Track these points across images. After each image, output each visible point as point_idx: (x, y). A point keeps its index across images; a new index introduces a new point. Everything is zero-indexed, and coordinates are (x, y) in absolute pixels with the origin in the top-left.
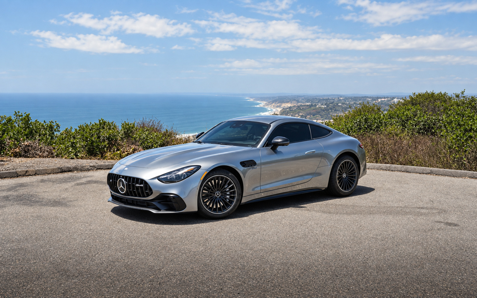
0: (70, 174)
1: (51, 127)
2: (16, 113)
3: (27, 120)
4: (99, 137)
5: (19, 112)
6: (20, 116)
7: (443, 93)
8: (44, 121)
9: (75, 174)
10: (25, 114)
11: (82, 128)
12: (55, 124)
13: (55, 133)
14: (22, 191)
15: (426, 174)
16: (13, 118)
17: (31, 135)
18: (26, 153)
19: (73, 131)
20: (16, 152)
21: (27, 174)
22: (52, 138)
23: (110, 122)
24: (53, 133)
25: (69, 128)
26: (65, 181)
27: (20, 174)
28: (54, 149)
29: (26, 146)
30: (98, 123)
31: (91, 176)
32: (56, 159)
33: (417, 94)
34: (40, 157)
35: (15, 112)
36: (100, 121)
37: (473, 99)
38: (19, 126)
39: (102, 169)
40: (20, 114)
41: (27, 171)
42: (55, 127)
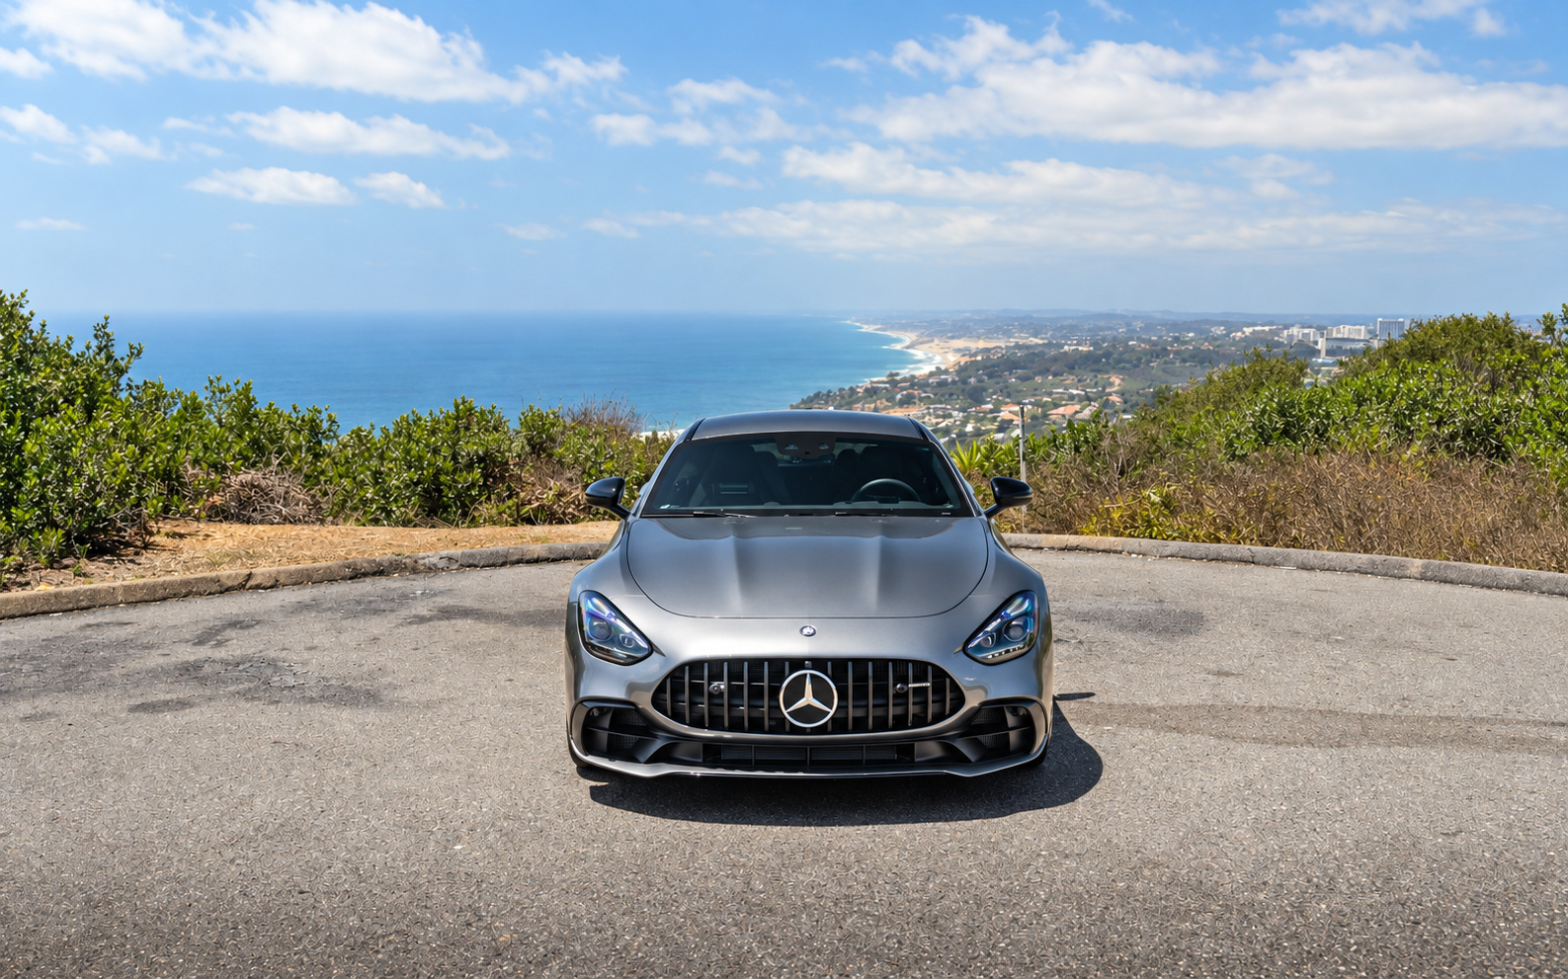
0: (382, 583)
1: (314, 429)
2: (211, 382)
3: (246, 413)
4: (454, 458)
5: (219, 380)
6: (222, 391)
7: (1501, 315)
8: (295, 409)
9: (394, 583)
10: (237, 383)
11: (405, 430)
12: (324, 416)
13: (325, 443)
14: (239, 646)
16: (203, 398)
17: (257, 453)
18: (243, 510)
19: (377, 435)
20: (213, 507)
23: (487, 408)
24: (319, 443)
25: (366, 427)
26: (370, 609)
27: (230, 583)
28: (325, 494)
30: (452, 411)
31: (449, 591)
32: (332, 528)
34: (286, 520)
35: (209, 379)
36: (457, 407)
38: (220, 421)
39: (476, 566)
40: (223, 385)
41: (250, 576)
42: (325, 425)
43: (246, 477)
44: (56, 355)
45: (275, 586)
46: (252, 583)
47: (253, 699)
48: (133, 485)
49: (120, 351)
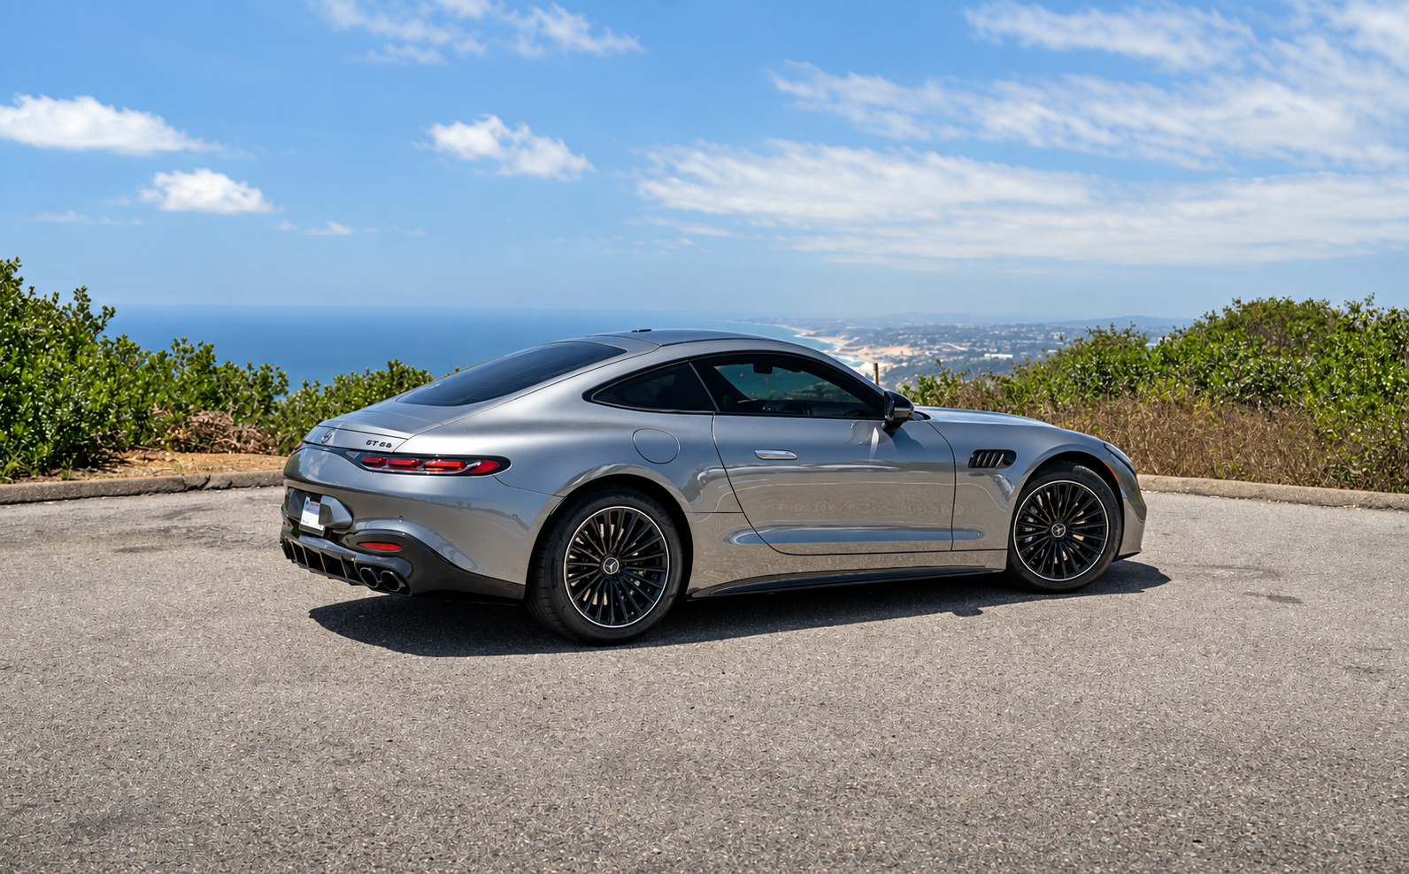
1: (265, 382)
2: (177, 344)
3: (205, 363)
5: (184, 341)
6: (186, 351)
7: (1317, 301)
8: (248, 366)
10: (200, 345)
12: (274, 373)
13: (276, 399)
14: (198, 520)
15: (1250, 498)
17: (212, 399)
18: (204, 441)
20: (177, 440)
21: (209, 485)
22: (267, 411)
24: (269, 397)
25: (312, 385)
27: (192, 485)
29: (201, 424)
30: (386, 371)
33: (1245, 302)
34: (236, 450)
35: (176, 340)
36: (393, 366)
37: (1395, 317)
40: (188, 346)
41: (208, 480)
42: (276, 381)
43: (204, 417)
44: (44, 309)
45: (230, 486)
46: (210, 485)
47: (212, 546)
48: (112, 411)
49: (95, 310)
